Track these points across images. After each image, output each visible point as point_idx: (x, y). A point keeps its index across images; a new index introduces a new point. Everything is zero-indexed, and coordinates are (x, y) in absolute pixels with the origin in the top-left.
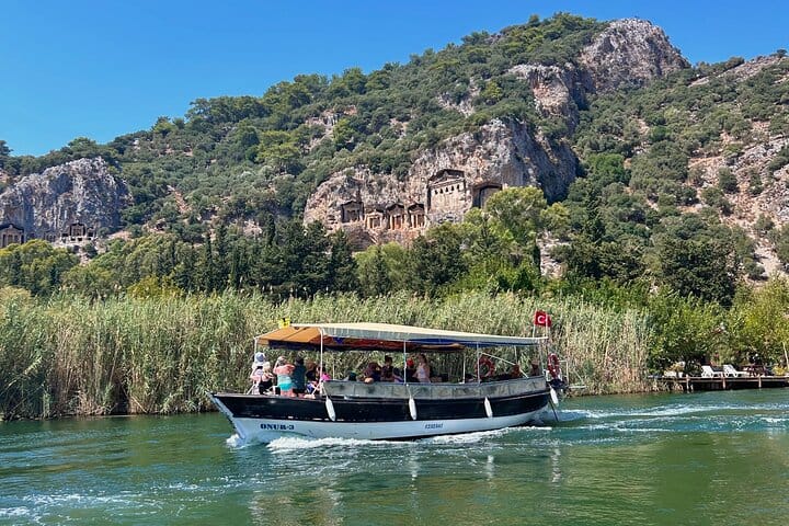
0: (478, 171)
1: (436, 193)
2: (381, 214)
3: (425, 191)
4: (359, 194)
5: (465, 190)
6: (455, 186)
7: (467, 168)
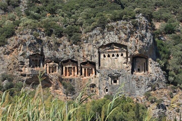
0: (136, 47)
1: (105, 56)
2: (57, 64)
3: (96, 54)
4: (42, 50)
5: (127, 57)
6: (120, 54)
7: (129, 44)
